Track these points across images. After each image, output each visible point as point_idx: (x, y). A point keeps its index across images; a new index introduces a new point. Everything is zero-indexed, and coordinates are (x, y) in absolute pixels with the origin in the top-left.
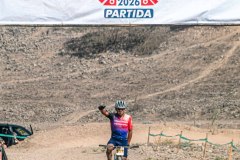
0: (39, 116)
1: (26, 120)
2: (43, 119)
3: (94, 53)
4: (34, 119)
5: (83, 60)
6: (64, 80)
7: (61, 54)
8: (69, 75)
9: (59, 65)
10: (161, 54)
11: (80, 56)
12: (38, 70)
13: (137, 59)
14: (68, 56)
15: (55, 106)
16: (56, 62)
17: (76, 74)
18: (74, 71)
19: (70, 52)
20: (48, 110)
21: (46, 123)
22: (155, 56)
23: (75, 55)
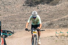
0: (16, 28)
1: (12, 29)
2: (18, 29)
3: (35, 5)
4: (14, 29)
5: (32, 8)
6: (25, 15)
7: (24, 5)
8: (27, 13)
9: (23, 9)
10: (60, 5)
11: (31, 6)
12: (16, 11)
13: (51, 7)
14: (26, 6)
15: (22, 24)
16: (22, 8)
17: (29, 12)
18: (28, 11)
19: (27, 5)
20: (19, 25)
21: (19, 30)
22: (57, 6)
23: (29, 6)
